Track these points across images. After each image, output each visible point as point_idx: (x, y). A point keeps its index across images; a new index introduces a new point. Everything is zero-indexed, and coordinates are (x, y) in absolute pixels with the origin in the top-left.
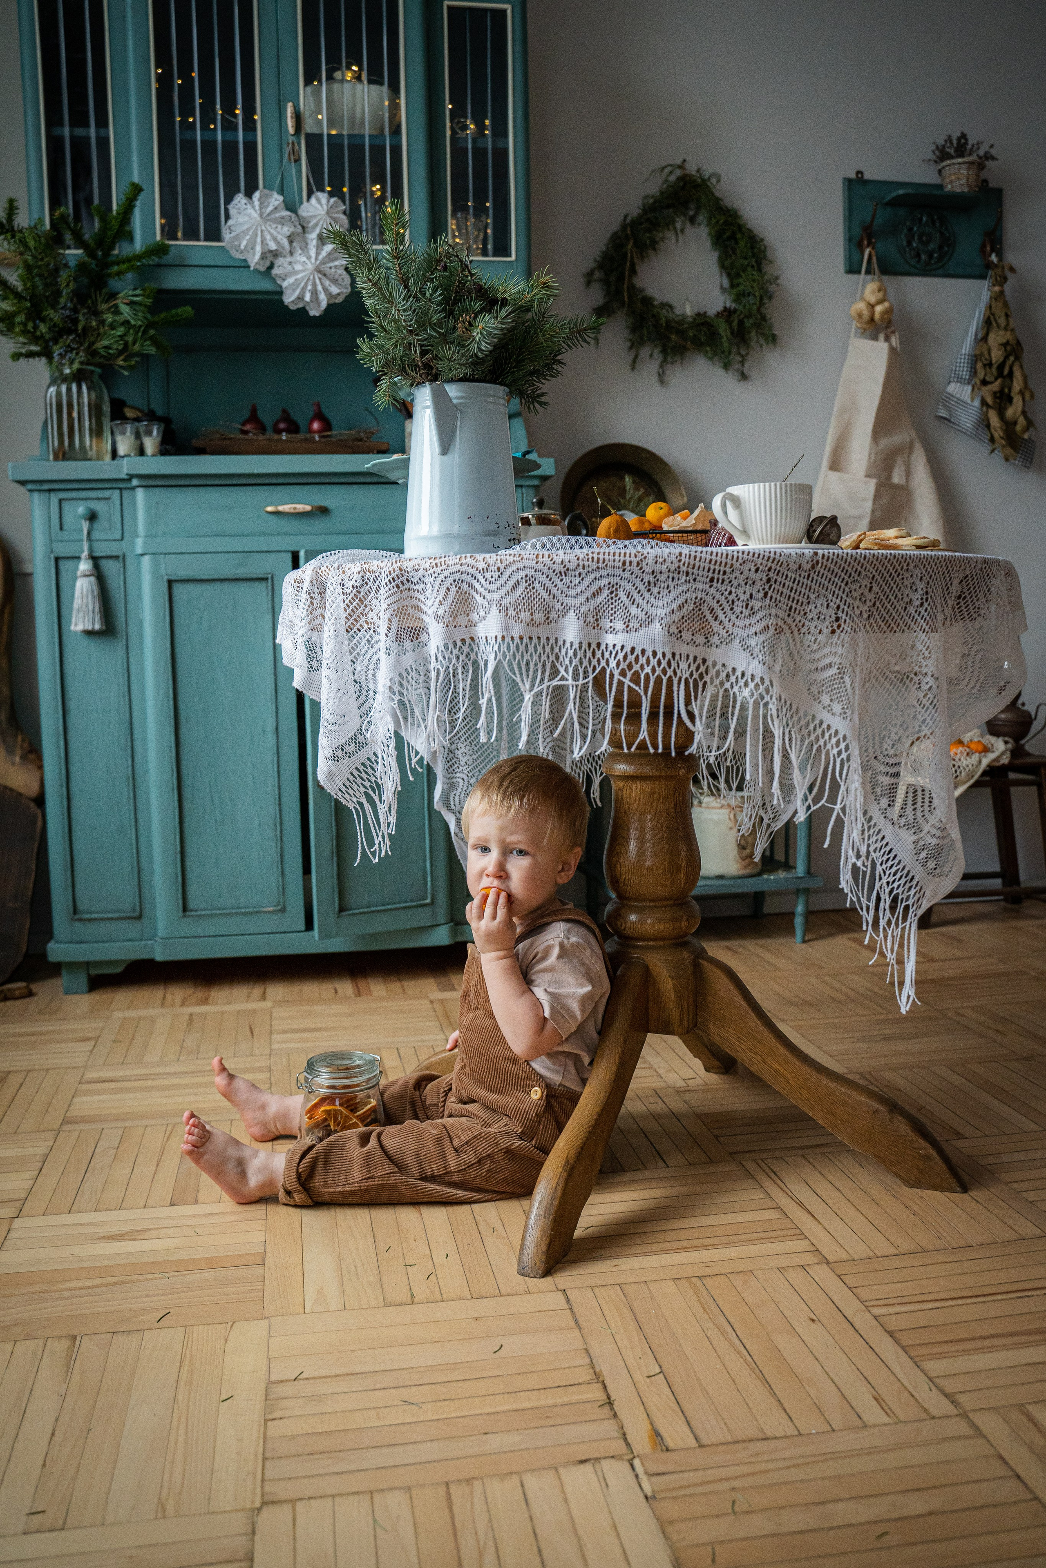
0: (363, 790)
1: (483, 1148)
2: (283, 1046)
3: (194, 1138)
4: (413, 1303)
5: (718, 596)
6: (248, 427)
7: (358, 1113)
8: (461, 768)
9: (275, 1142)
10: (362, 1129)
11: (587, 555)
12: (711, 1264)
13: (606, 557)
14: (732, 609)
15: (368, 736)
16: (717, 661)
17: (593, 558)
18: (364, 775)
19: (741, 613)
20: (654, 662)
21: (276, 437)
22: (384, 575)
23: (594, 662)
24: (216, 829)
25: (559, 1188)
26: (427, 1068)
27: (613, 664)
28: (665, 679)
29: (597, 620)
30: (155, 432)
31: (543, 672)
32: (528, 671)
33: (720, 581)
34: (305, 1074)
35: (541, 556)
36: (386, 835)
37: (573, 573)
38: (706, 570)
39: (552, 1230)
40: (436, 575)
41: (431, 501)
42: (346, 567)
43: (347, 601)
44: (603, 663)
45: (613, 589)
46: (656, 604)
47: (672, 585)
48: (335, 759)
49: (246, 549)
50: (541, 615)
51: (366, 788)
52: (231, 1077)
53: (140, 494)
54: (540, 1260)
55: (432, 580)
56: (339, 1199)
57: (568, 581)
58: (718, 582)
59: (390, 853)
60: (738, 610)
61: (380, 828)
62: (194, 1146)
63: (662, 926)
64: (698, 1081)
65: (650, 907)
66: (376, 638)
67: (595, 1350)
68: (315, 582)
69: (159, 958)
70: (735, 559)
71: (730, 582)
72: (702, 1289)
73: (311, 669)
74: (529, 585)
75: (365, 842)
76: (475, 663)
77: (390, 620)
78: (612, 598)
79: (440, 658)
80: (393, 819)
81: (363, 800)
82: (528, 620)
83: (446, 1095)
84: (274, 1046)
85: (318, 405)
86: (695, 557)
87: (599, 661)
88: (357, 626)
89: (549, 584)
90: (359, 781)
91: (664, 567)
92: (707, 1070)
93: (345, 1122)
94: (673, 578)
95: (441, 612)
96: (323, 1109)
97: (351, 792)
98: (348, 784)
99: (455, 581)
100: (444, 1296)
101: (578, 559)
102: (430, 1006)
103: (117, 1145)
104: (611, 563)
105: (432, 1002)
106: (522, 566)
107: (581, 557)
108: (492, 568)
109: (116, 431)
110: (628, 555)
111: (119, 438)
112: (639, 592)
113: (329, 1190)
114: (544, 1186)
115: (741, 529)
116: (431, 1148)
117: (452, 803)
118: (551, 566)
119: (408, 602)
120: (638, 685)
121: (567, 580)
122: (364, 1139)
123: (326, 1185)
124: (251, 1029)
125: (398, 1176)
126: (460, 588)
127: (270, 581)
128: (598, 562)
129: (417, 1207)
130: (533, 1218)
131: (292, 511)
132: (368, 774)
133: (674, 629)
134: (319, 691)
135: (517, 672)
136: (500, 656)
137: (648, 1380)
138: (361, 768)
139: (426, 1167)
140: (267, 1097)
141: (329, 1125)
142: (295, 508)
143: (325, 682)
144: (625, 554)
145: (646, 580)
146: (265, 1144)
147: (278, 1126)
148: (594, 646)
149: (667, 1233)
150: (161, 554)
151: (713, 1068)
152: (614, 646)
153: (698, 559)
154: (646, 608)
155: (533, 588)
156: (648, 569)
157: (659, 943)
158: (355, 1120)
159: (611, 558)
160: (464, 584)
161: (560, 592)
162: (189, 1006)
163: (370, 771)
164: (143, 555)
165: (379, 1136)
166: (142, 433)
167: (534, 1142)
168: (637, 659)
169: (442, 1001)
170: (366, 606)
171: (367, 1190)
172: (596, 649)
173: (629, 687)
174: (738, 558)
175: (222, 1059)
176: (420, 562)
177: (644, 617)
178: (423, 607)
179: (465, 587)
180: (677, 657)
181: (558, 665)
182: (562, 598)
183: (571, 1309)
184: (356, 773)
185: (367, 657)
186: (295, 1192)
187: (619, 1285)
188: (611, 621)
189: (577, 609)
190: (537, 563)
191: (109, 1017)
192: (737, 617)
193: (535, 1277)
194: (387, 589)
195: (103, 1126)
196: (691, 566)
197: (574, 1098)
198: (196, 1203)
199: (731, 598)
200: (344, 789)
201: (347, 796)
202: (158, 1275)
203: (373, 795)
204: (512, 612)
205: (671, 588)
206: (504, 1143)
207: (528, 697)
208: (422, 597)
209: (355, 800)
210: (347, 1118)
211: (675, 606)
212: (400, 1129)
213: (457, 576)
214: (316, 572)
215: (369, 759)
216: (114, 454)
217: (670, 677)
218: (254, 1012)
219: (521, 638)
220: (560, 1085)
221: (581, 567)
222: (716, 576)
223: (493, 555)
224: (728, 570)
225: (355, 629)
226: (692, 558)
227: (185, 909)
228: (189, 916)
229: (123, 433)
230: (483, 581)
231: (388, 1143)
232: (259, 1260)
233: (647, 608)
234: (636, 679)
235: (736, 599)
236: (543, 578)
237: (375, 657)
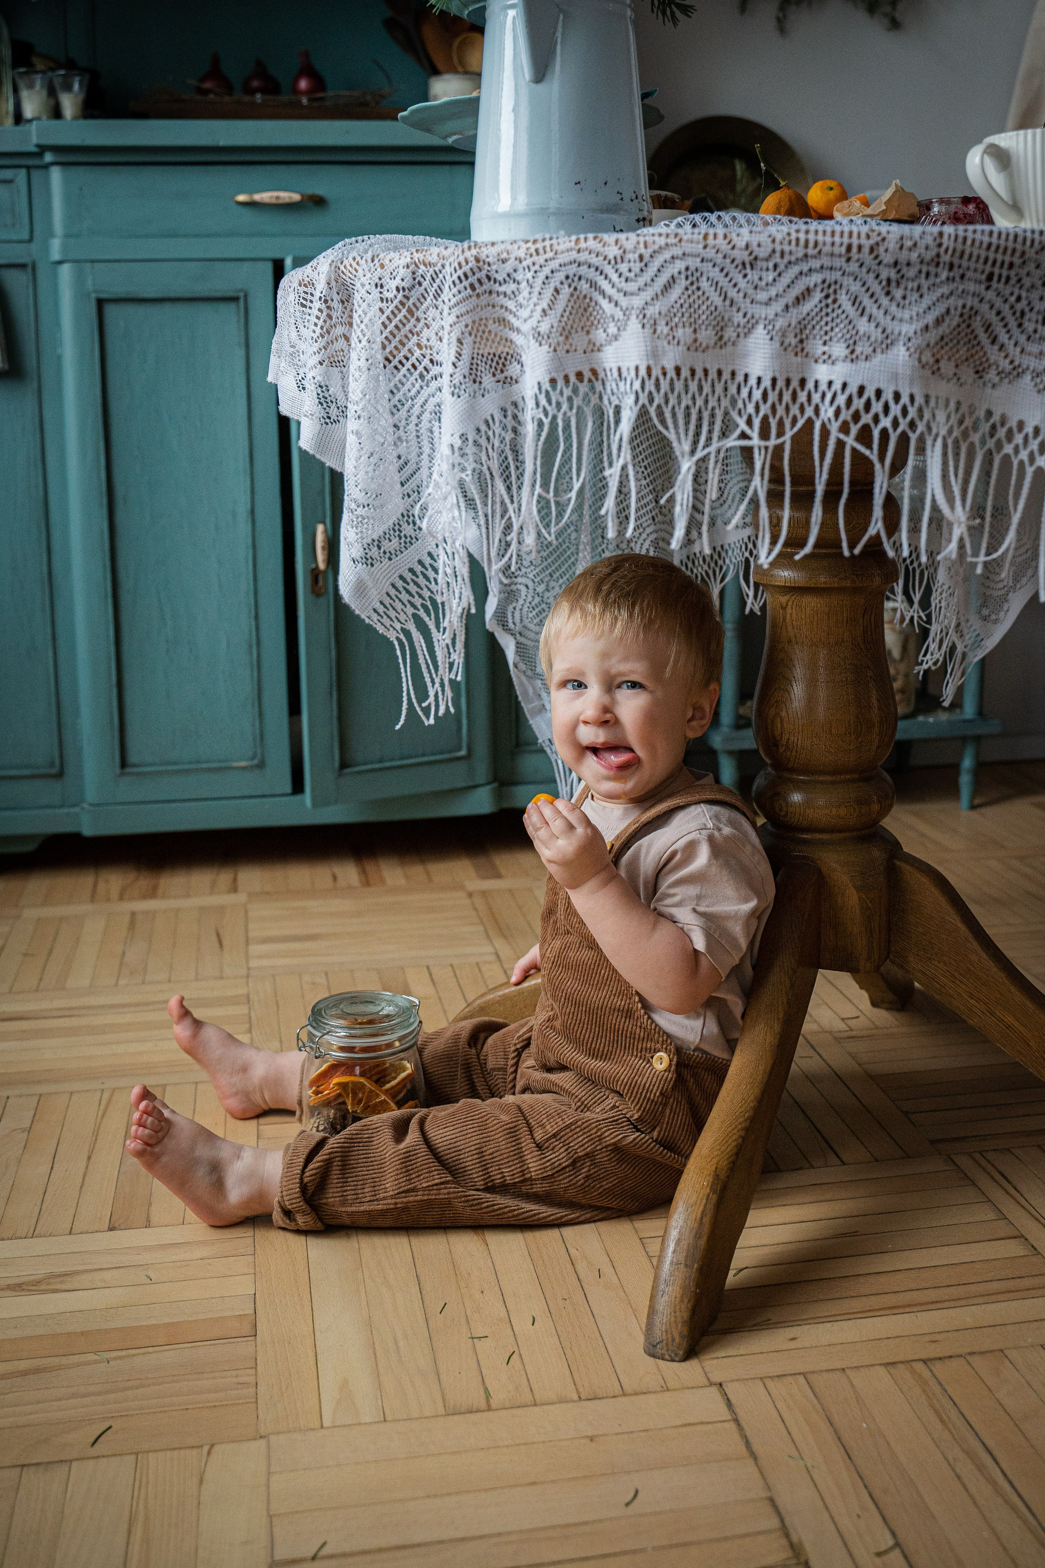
0: (410, 610)
1: (580, 1144)
2: (265, 962)
3: (147, 1131)
4: (489, 1408)
5: (998, 303)
6: (208, 85)
7: (388, 1086)
8: (524, 570)
9: (262, 1120)
10: (397, 1113)
11: (789, 234)
12: (937, 1337)
13: (820, 238)
14: (1020, 325)
15: (424, 525)
16: (994, 409)
17: (798, 240)
18: (413, 588)
19: (1035, 331)
20: (896, 410)
21: (247, 99)
22: (448, 269)
23: (795, 410)
24: (167, 651)
25: (707, 1220)
26: (482, 1010)
27: (828, 412)
28: (913, 437)
29: (801, 341)
30: (76, 86)
31: (712, 424)
32: (687, 423)
33: (1003, 280)
34: (309, 1028)
35: (711, 237)
36: (447, 683)
37: (764, 265)
38: (982, 260)
39: (697, 1286)
40: (537, 267)
41: (515, 161)
42: (386, 257)
43: (388, 312)
44: (809, 412)
45: (830, 290)
46: (899, 315)
47: (925, 284)
48: (368, 561)
49: (208, 256)
50: (710, 332)
51: (415, 608)
52: (198, 1024)
53: (56, 174)
54: (681, 1333)
55: (529, 275)
56: (363, 1221)
57: (756, 278)
58: (999, 281)
59: (452, 710)
60: (1030, 326)
61: (436, 670)
62: (147, 1144)
63: (843, 812)
64: (862, 1022)
65: (822, 782)
66: (435, 370)
67: (784, 1501)
68: (333, 283)
69: (88, 831)
70: (1028, 243)
71: (1019, 281)
72: (932, 1383)
73: (328, 420)
74: (692, 283)
75: (412, 692)
76: (600, 413)
77: (460, 341)
78: (827, 306)
79: (543, 401)
80: (458, 658)
81: (412, 627)
82: (689, 341)
83: (519, 1055)
84: (253, 963)
85: (307, 55)
86: (965, 239)
87: (802, 409)
88: (405, 351)
89: (723, 282)
90: (404, 596)
91: (914, 255)
92: (874, 1004)
93: (369, 1099)
94: (928, 275)
95: (544, 328)
96: (336, 1080)
97: (393, 614)
98: (387, 601)
99: (567, 277)
100: (537, 1396)
101: (774, 241)
102: (467, 901)
103: (28, 1125)
104: (827, 249)
105: (470, 895)
106: (680, 253)
107: (779, 237)
108: (630, 256)
109: (21, 84)
110: (855, 235)
111: (24, 94)
112: (872, 296)
113: (350, 1209)
114: (682, 1217)
115: (1011, 203)
116: (500, 1143)
117: (510, 620)
118: (729, 252)
119: (488, 312)
120: (869, 446)
121: (753, 275)
122: (400, 1129)
123: (344, 1203)
124: (218, 935)
125: (452, 1188)
126: (575, 289)
127: (242, 301)
128: (806, 246)
129: (480, 1232)
130: (666, 1267)
131: (274, 201)
132: (419, 586)
133: (927, 357)
134: (341, 455)
135: (671, 425)
136: (644, 399)
137: (878, 1561)
138: (409, 576)
139: (493, 1171)
140: (250, 1054)
141: (344, 1103)
142: (277, 198)
143: (351, 440)
144: (851, 234)
145: (884, 276)
146: (248, 1123)
147: (267, 1097)
148: (795, 384)
149: (862, 1280)
150: (86, 261)
151: (883, 1002)
152: (830, 383)
153: (969, 242)
154: (882, 323)
155: (698, 289)
156: (888, 259)
157: (836, 836)
158: (383, 1097)
159: (828, 239)
160: (583, 282)
161: (741, 295)
162: (132, 899)
163: (421, 580)
164: (60, 262)
165: (422, 1123)
166: (57, 86)
167: (655, 1134)
168: (868, 406)
169: (484, 893)
170: (418, 320)
171: (406, 1209)
172: (798, 389)
173: (854, 450)
174: (1033, 241)
175: (182, 999)
176: (509, 247)
177: (880, 337)
178: (513, 320)
179: (584, 286)
180: (932, 403)
181: (734, 415)
182: (745, 305)
183: (736, 1421)
184: (400, 584)
185: (419, 401)
186: (298, 1212)
187: (804, 1374)
188: (825, 343)
189: (769, 323)
190: (705, 247)
191: (18, 917)
192: (1029, 338)
193: (673, 1360)
194: (455, 290)
195: (6, 1094)
196: (957, 254)
197: (719, 1071)
198: (148, 1225)
199: (1019, 307)
200: (381, 609)
201: (386, 620)
202: (91, 1357)
203: (426, 619)
204: (662, 329)
205: (924, 290)
206: (610, 1139)
207: (687, 466)
208: (511, 304)
209: (398, 626)
210: (372, 1094)
211: (930, 318)
212: (453, 1114)
213: (572, 270)
214: (336, 268)
215: (420, 562)
216: (18, 118)
217: (922, 434)
218: (221, 910)
219: (678, 370)
220: (697, 1049)
221: (778, 254)
222: (997, 271)
223: (632, 236)
224: (1017, 261)
225: (400, 357)
226: (960, 240)
227: (124, 764)
228: (130, 774)
229: (31, 86)
230: (614, 277)
231: (440, 1136)
232: (247, 1329)
233: (885, 321)
234: (865, 436)
235: (1027, 309)
236: (715, 273)
237: (432, 401)
